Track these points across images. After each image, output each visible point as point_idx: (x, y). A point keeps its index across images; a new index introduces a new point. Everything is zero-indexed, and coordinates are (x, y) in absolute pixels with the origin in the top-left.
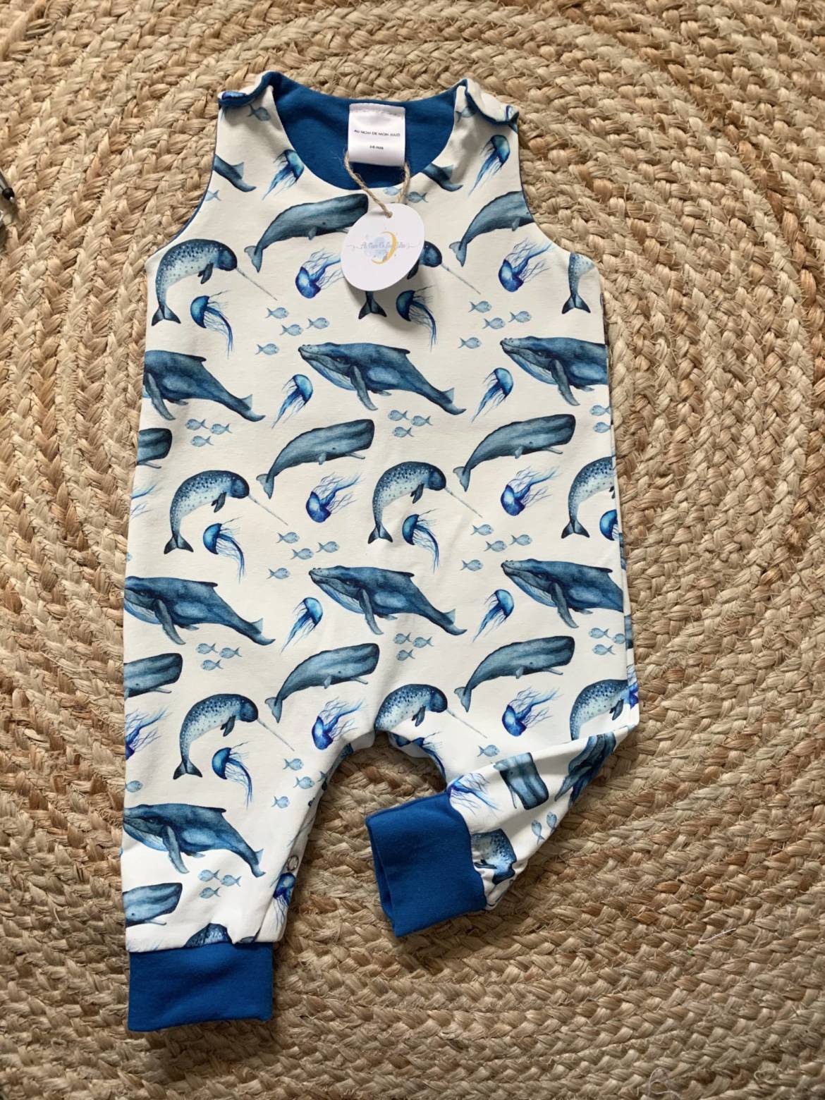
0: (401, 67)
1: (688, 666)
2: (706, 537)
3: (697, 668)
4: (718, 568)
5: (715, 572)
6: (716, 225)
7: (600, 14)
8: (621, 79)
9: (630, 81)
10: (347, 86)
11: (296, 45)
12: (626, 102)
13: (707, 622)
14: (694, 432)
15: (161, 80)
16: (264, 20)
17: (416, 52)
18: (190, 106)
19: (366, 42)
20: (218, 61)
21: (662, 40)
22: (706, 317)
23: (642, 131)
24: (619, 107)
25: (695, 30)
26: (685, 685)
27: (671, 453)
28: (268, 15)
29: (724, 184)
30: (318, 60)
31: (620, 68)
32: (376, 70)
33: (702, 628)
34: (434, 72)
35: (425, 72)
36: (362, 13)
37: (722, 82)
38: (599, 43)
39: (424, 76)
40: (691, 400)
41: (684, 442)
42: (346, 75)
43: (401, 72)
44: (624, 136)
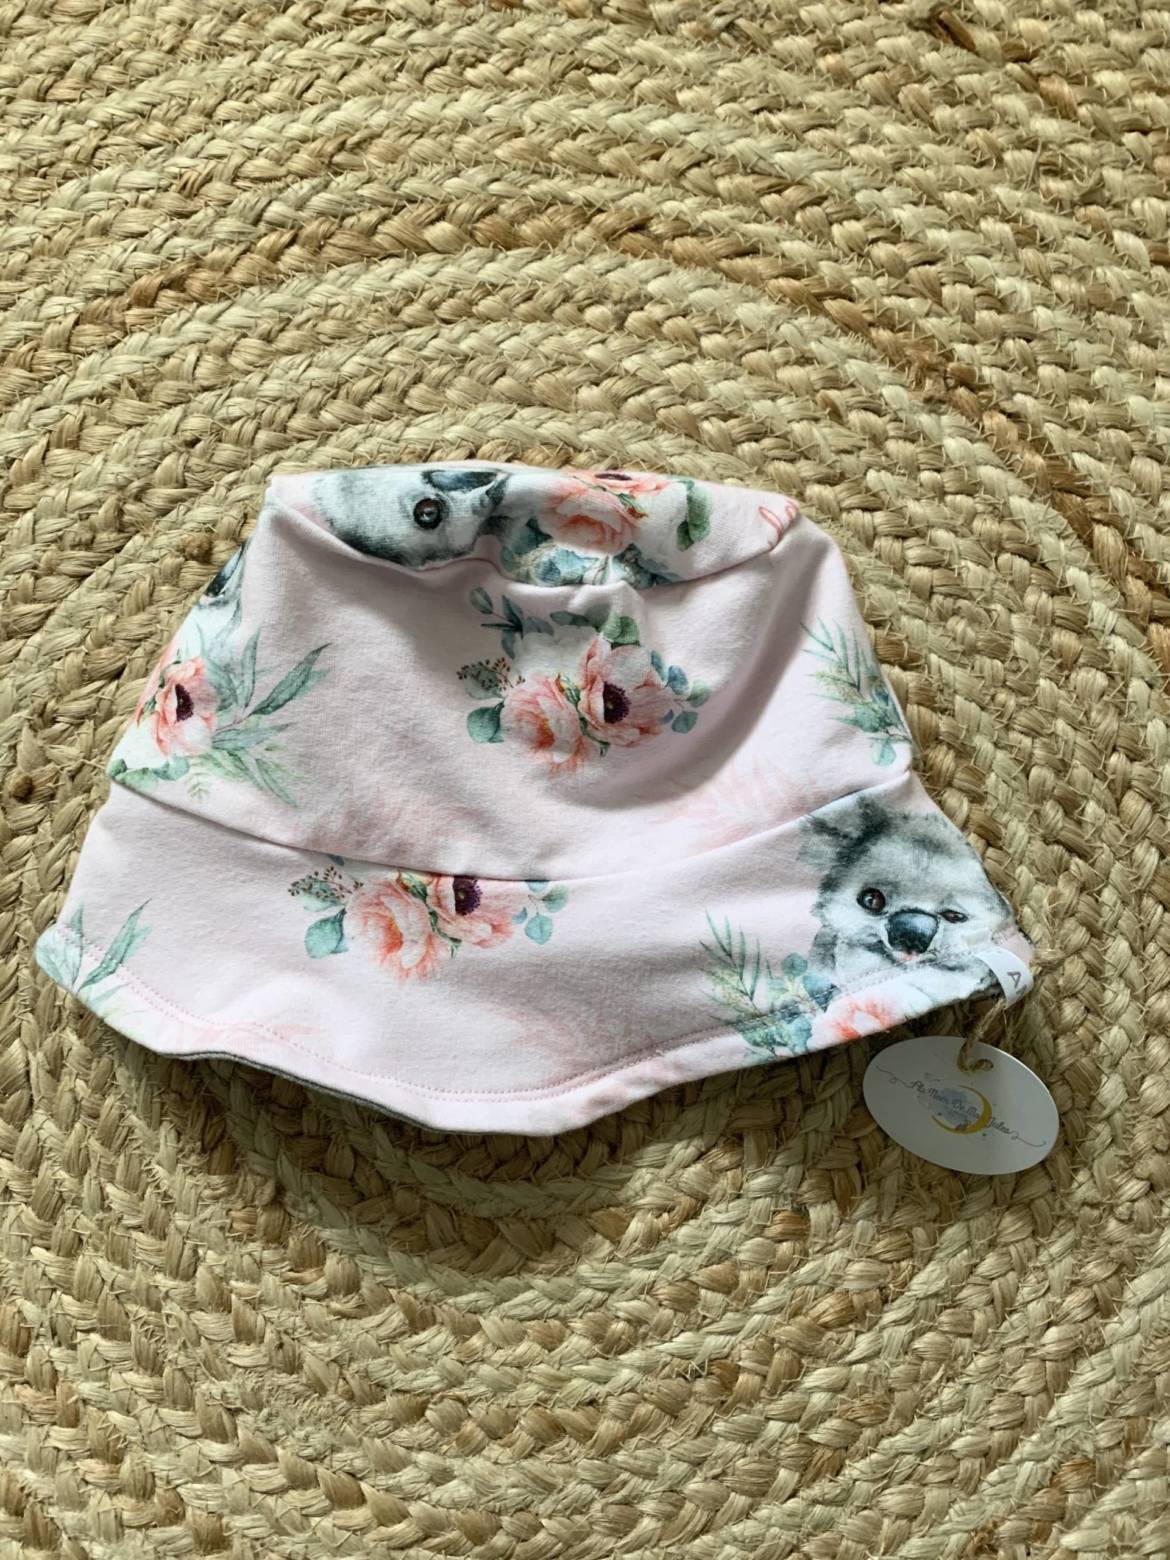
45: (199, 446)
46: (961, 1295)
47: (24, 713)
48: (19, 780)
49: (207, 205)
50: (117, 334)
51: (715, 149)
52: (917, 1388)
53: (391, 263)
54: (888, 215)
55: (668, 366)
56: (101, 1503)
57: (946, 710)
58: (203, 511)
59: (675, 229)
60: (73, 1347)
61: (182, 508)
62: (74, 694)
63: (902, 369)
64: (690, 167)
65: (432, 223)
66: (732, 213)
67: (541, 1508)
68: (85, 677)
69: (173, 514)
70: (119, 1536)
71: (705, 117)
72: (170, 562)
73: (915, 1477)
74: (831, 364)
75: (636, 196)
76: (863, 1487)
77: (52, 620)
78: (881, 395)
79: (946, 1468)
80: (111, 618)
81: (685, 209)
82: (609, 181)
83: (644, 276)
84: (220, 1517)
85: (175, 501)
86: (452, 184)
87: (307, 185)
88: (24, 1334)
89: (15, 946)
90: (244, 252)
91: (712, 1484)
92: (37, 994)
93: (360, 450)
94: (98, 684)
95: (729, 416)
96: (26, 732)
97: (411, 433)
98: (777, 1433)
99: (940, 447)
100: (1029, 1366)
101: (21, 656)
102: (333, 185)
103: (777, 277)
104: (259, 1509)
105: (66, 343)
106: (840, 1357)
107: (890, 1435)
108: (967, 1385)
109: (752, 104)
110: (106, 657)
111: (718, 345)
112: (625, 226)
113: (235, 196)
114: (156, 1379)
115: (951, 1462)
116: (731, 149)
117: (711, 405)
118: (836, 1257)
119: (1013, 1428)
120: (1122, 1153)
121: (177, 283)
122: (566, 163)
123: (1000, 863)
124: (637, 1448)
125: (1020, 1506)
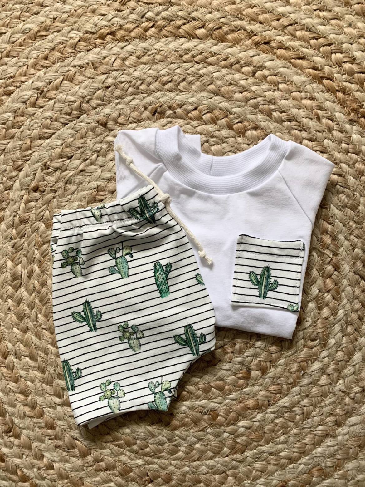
0: (156, 78)
1: (326, 466)
2: (341, 382)
3: (332, 469)
4: (347, 403)
5: (346, 405)
6: (351, 180)
7: (281, 49)
8: (293, 88)
9: (298, 89)
10: (122, 90)
11: (93, 64)
12: (295, 102)
13: (339, 438)
14: (334, 312)
15: (11, 84)
16: (75, 49)
17: (166, 70)
18: (27, 100)
19: (135, 63)
20: (45, 74)
21: (319, 65)
22: (344, 239)
23: (305, 120)
24: (291, 105)
25: (341, 59)
26: (324, 479)
27: (319, 326)
28: (77, 46)
29: (357, 154)
30: (105, 74)
31: (292, 82)
32: (140, 80)
33: (336, 442)
34: (176, 82)
35: (171, 81)
36: (133, 45)
37: (357, 91)
38: (279, 66)
39: (170, 84)
40: (333, 292)
41: (327, 319)
42: (122, 83)
43: (156, 81)
44: (294, 123)
45: (110, 89)
46: (294, 409)
47: (40, 164)
48: (35, 184)
49: (128, 9)
50: (91, 47)
51: (298, 21)
52: (273, 434)
53: (183, 40)
54: (352, 53)
55: (266, 92)
56: (20, 406)
57: (332, 223)
58: (107, 110)
59: (279, 46)
60: (20, 360)
61: (101, 108)
62: (56, 161)
63: (344, 108)
64: (288, 25)
65: (199, 28)
66: (299, 44)
67: (150, 441)
68: (61, 156)
69: (97, 110)
70: (23, 418)
71: (298, 9)
72: (94, 124)
73: (267, 460)
74: (320, 102)
75: (268, 32)
76: (249, 459)
77: (54, 136)
78: (335, 115)
79: (276, 460)
80: (72, 139)
81: (284, 40)
82: (261, 25)
83: (265, 60)
84: (54, 420)
85: (99, 105)
86: (209, 16)
87: (161, 8)
88: (7, 353)
89: (24, 236)
90: (137, 27)
91: (203, 447)
92: (28, 252)
93: (161, 100)
94: (64, 159)
95: (283, 112)
96: (39, 170)
97: (178, 97)
98: (227, 436)
99: (351, 137)
100: (310, 436)
101: (42, 145)
102: (170, 9)
103: (309, 69)
104: (66, 420)
105: (75, 46)
106: (251, 419)
107: (261, 446)
108: (289, 437)
109: (315, 7)
110: (68, 151)
111: (284, 88)
112: (263, 42)
113: (137, 7)
114: (43, 375)
115: (278, 459)
116: (304, 22)
117: (278, 107)
118: (257, 388)
119: (300, 453)
120: (356, 377)
121: (113, 33)
122: (247, 16)
123: (338, 277)
124: (182, 431)
125: (297, 477)
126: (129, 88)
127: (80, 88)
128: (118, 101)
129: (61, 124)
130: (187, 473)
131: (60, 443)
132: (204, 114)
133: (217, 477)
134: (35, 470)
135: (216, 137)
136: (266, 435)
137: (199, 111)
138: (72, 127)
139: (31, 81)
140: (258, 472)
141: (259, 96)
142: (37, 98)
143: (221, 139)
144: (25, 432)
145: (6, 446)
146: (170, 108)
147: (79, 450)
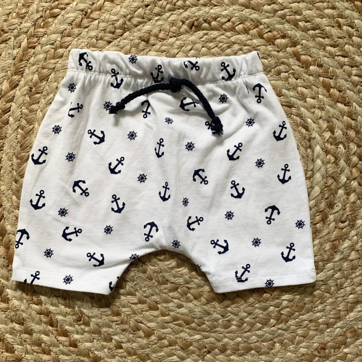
126: (166, 5)
127: (121, 7)
128: (157, 18)
129: (106, 43)
130: (240, 342)
131: (126, 327)
132: (237, 25)
133: (265, 344)
134: (106, 350)
135: (248, 45)
136: (307, 305)
137: (232, 22)
138: (117, 44)
139: (75, 3)
140: (301, 338)
141: (285, 8)
142: (82, 19)
143: (254, 48)
144: (93, 320)
145: (78, 333)
146: (205, 21)
147: (144, 332)
